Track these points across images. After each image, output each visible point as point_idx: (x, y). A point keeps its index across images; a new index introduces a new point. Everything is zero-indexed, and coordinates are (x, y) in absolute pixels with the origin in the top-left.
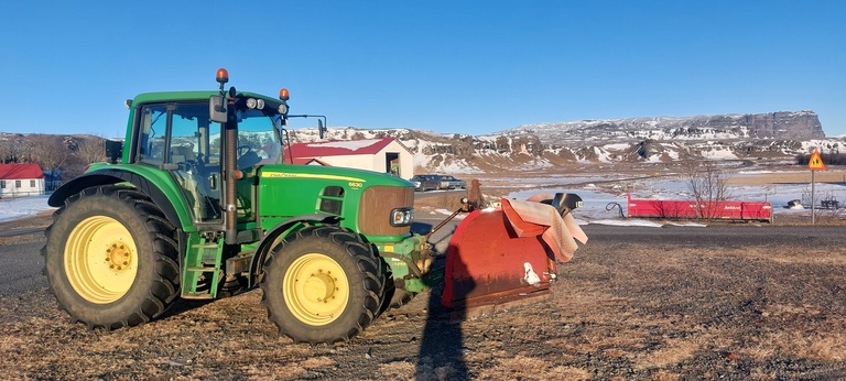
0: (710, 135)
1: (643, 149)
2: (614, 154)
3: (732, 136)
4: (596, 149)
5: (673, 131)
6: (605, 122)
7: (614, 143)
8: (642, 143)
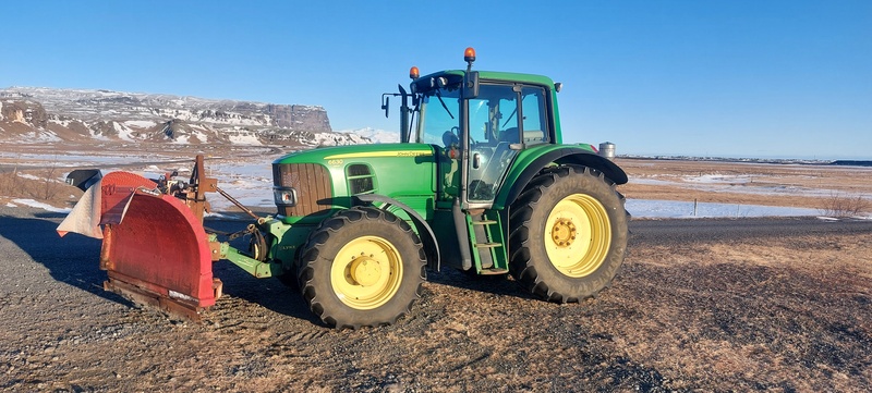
0: (236, 121)
1: (170, 128)
2: (137, 132)
3: (257, 123)
4: (115, 124)
5: (200, 112)
6: (126, 95)
7: (136, 119)
8: (169, 122)
